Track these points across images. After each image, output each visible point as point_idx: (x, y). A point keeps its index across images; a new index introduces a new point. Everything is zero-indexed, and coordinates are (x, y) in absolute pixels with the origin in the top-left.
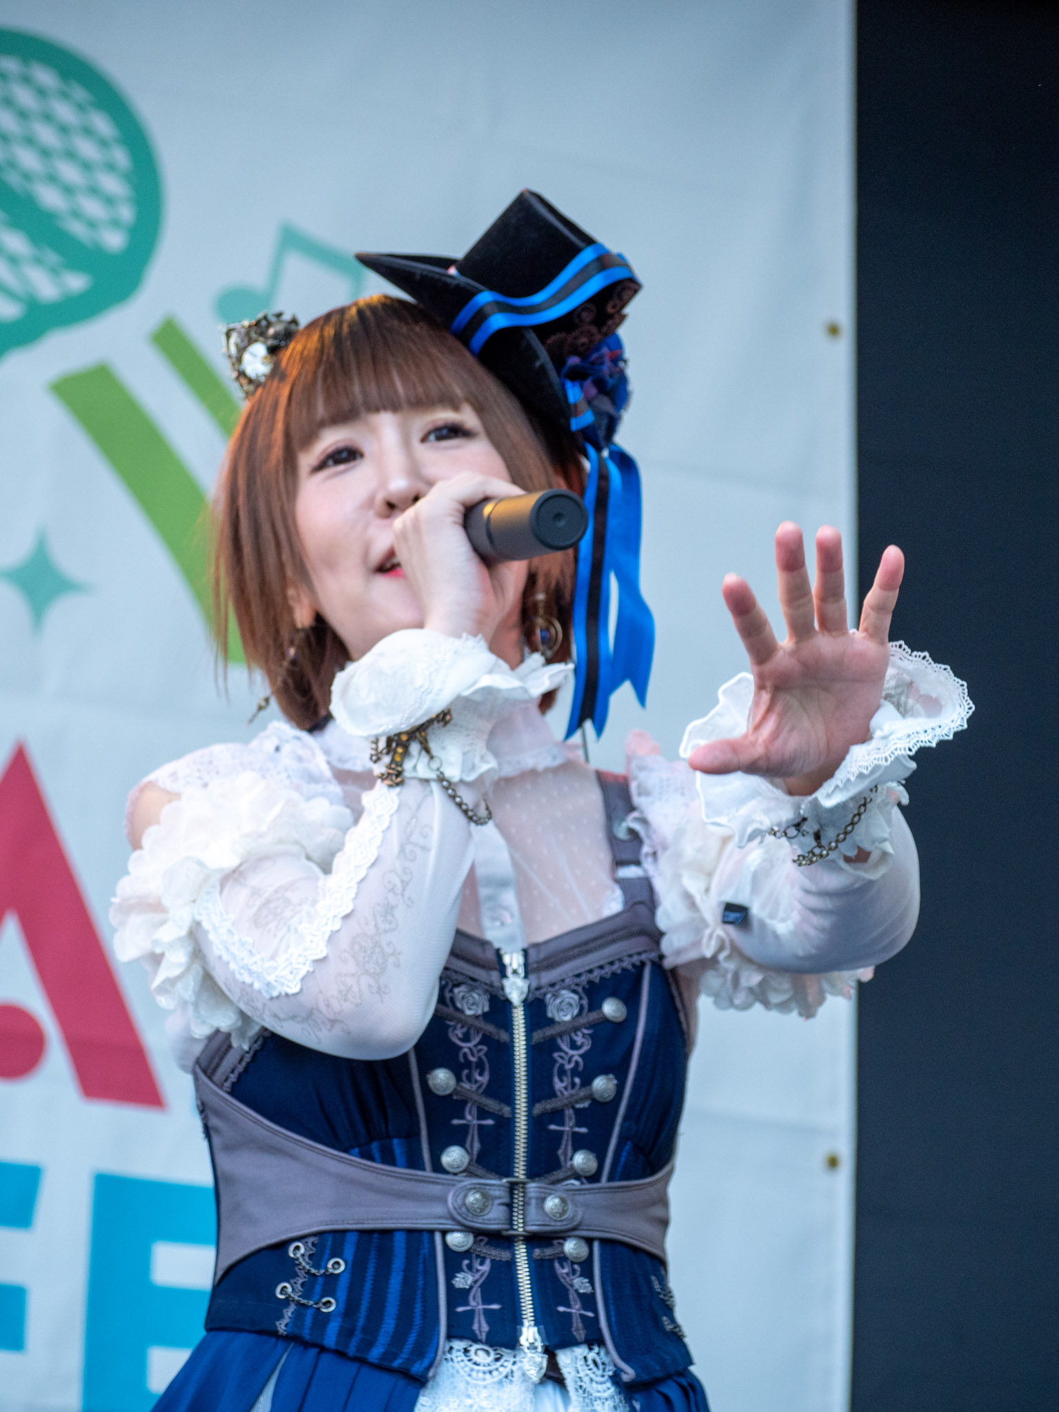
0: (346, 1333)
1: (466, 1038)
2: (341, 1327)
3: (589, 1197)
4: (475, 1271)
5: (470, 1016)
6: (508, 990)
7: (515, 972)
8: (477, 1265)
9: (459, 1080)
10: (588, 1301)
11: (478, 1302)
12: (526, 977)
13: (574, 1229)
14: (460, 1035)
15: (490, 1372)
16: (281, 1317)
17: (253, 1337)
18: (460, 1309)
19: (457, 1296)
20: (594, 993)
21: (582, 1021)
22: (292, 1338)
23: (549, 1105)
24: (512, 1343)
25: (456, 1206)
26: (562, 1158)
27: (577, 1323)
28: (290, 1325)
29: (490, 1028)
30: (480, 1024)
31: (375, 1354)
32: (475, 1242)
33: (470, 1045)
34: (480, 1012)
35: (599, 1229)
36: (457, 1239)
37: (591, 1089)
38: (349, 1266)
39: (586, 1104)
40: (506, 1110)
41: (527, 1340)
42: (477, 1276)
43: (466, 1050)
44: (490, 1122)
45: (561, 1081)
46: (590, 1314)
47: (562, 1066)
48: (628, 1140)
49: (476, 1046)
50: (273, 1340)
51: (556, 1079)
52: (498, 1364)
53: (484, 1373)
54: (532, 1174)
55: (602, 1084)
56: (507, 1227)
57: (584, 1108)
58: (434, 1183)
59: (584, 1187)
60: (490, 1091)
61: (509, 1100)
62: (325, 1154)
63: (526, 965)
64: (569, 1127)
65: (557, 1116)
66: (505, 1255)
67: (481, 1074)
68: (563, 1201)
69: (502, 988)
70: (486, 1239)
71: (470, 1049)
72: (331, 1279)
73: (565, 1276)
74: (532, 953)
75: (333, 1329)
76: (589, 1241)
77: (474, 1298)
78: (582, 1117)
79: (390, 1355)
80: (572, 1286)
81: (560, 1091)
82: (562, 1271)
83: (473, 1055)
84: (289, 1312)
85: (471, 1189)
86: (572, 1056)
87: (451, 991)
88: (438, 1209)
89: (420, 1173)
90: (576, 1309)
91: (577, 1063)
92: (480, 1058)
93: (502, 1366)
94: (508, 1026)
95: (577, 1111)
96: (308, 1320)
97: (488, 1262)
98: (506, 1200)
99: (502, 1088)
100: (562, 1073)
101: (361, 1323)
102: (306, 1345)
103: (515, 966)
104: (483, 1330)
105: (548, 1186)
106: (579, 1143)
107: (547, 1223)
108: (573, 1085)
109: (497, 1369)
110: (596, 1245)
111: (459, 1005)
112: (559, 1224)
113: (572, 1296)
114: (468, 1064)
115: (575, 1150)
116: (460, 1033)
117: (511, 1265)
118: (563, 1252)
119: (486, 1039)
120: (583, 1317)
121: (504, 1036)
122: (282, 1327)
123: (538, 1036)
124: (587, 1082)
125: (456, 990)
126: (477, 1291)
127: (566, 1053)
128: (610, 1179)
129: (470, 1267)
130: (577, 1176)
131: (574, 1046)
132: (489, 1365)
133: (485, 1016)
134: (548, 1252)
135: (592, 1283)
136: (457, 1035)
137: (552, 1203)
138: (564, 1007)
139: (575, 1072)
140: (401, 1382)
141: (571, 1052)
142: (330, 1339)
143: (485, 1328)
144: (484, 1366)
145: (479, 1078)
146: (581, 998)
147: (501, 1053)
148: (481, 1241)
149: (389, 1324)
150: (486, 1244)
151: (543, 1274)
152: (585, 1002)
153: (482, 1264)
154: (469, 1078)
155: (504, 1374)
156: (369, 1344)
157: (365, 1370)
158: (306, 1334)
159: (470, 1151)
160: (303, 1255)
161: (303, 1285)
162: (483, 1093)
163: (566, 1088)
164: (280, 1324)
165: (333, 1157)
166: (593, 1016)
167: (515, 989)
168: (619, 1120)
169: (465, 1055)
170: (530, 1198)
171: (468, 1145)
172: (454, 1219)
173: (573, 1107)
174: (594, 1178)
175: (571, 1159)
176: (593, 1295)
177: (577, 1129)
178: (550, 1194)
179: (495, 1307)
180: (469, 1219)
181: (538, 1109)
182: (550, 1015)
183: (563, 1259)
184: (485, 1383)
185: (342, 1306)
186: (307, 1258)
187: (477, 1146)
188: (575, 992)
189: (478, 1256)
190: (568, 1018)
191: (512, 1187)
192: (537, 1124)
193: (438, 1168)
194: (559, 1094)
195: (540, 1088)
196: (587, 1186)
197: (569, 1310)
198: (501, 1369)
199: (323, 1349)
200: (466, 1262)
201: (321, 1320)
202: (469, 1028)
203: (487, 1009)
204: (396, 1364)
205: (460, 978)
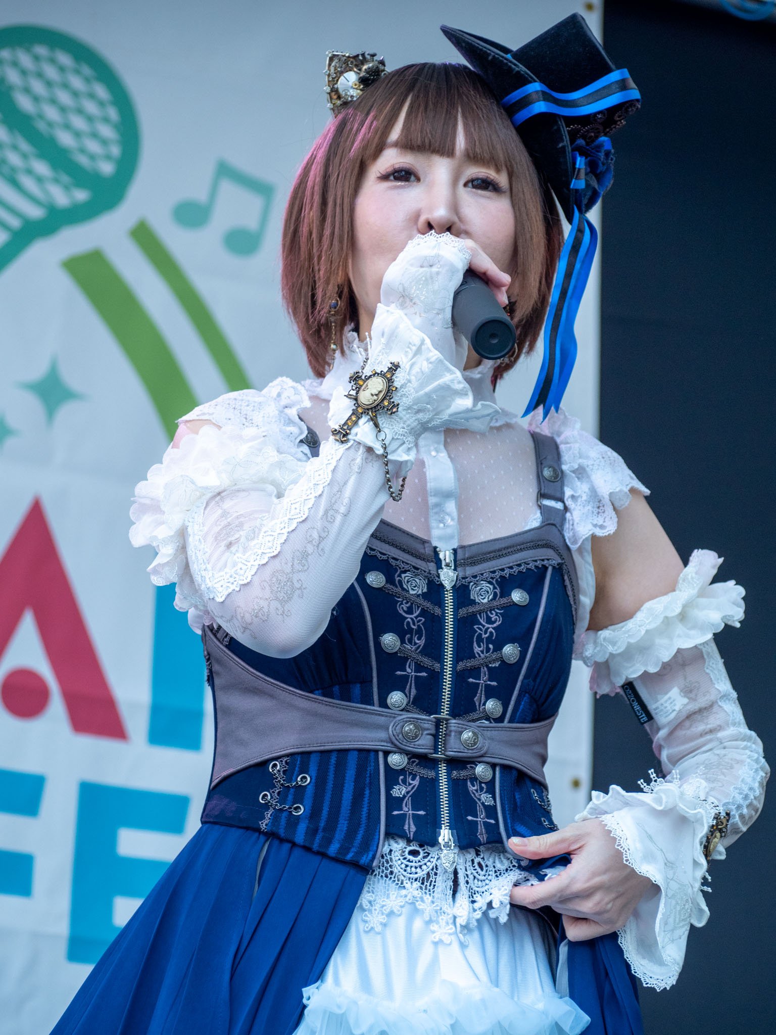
0: (312, 832)
1: (410, 611)
2: (308, 827)
3: (495, 733)
4: (407, 784)
5: (412, 595)
6: (442, 578)
7: (447, 565)
8: (409, 780)
9: (403, 642)
10: (491, 811)
11: (409, 808)
12: (455, 569)
13: (482, 756)
14: (405, 609)
15: (421, 867)
16: (263, 818)
17: (241, 831)
18: (395, 813)
19: (394, 803)
20: (505, 585)
21: (495, 603)
22: (271, 835)
23: (469, 663)
24: (434, 843)
25: (395, 734)
26: (477, 704)
27: (481, 829)
28: (269, 824)
29: (427, 605)
30: (420, 601)
31: (333, 849)
32: (408, 763)
33: (412, 616)
34: (420, 592)
35: (500, 757)
36: (396, 760)
37: (501, 653)
38: (313, 780)
39: (497, 664)
40: (437, 666)
41: (444, 840)
42: (409, 788)
43: (409, 620)
44: (424, 674)
45: (480, 646)
46: (493, 821)
47: (480, 635)
48: (526, 693)
49: (416, 617)
50: (257, 834)
51: (475, 644)
52: (426, 860)
53: (416, 868)
54: (454, 714)
55: (510, 650)
56: (432, 751)
57: (495, 667)
58: (379, 715)
59: (491, 725)
60: (425, 652)
61: (439, 657)
62: (294, 694)
63: (455, 561)
64: (484, 680)
65: (475, 672)
66: (431, 774)
67: (419, 639)
68: (474, 733)
69: (439, 576)
70: (417, 761)
71: (412, 619)
72: (300, 789)
73: (475, 792)
74: (459, 552)
75: (302, 828)
76: (493, 766)
77: (406, 806)
78: (493, 674)
79: (344, 849)
80: (480, 800)
81: (478, 653)
82: (472, 788)
83: (414, 624)
84: (269, 814)
85: (406, 722)
86: (488, 628)
87: (400, 576)
88: (382, 735)
89: (369, 707)
90: (481, 818)
91: (491, 633)
92: (419, 626)
93: (429, 861)
94: (441, 603)
95: (489, 669)
96: (283, 821)
97: (418, 778)
98: (433, 732)
99: (434, 649)
100: (480, 640)
101: (322, 824)
102: (282, 840)
103: (448, 561)
104: (411, 830)
105: (467, 723)
106: (490, 693)
107: (462, 751)
108: (488, 650)
109: (425, 864)
110: (498, 769)
111: (405, 586)
112: (470, 751)
113: (479, 807)
114: (410, 631)
115: (487, 699)
116: (405, 606)
117: (435, 782)
118: (474, 774)
119: (424, 613)
120: (485, 824)
121: (438, 611)
122: (263, 825)
123: (463, 612)
124: (499, 647)
125: (403, 575)
126: (408, 799)
127: (484, 626)
128: (510, 721)
129: (404, 781)
130: (488, 718)
131: (489, 621)
132: (419, 861)
133: (424, 596)
134: (463, 773)
135: (494, 798)
136: (402, 608)
137: (467, 735)
138: (483, 594)
139: (489, 640)
140: (352, 872)
141: (487, 625)
142: (300, 837)
143: (413, 829)
144: (416, 862)
145: (417, 642)
146: (495, 588)
147: (434, 624)
148: (414, 762)
149: (343, 826)
150: (417, 765)
151: (458, 789)
152: (498, 591)
153: (413, 779)
154: (410, 641)
155: (431, 867)
156: (328, 841)
157: (325, 862)
158: (282, 832)
159: (408, 695)
160: (279, 771)
161: (279, 793)
162: (419, 652)
163: (482, 652)
164: (262, 823)
165: (301, 696)
166: (504, 601)
167: (448, 577)
168: (521, 677)
169: (408, 623)
170: (451, 731)
171: (407, 691)
172: (392, 743)
173: (487, 666)
174: (500, 719)
175: (484, 704)
176: (495, 806)
177: (489, 683)
178: (466, 729)
179: (422, 813)
180: (404, 743)
181: (461, 666)
182: (472, 598)
183: (474, 779)
184: (416, 876)
185: (309, 812)
186: (281, 773)
187: (414, 691)
188: (490, 583)
189: (410, 773)
190: (486, 601)
191: (438, 723)
192: (459, 677)
193: (383, 704)
194: (477, 655)
195: (463, 651)
196: (494, 725)
197: (475, 819)
198: (428, 864)
199: (294, 844)
200: (401, 777)
201: (293, 822)
202: (412, 604)
203: (425, 590)
204: (349, 857)
205: (407, 567)
